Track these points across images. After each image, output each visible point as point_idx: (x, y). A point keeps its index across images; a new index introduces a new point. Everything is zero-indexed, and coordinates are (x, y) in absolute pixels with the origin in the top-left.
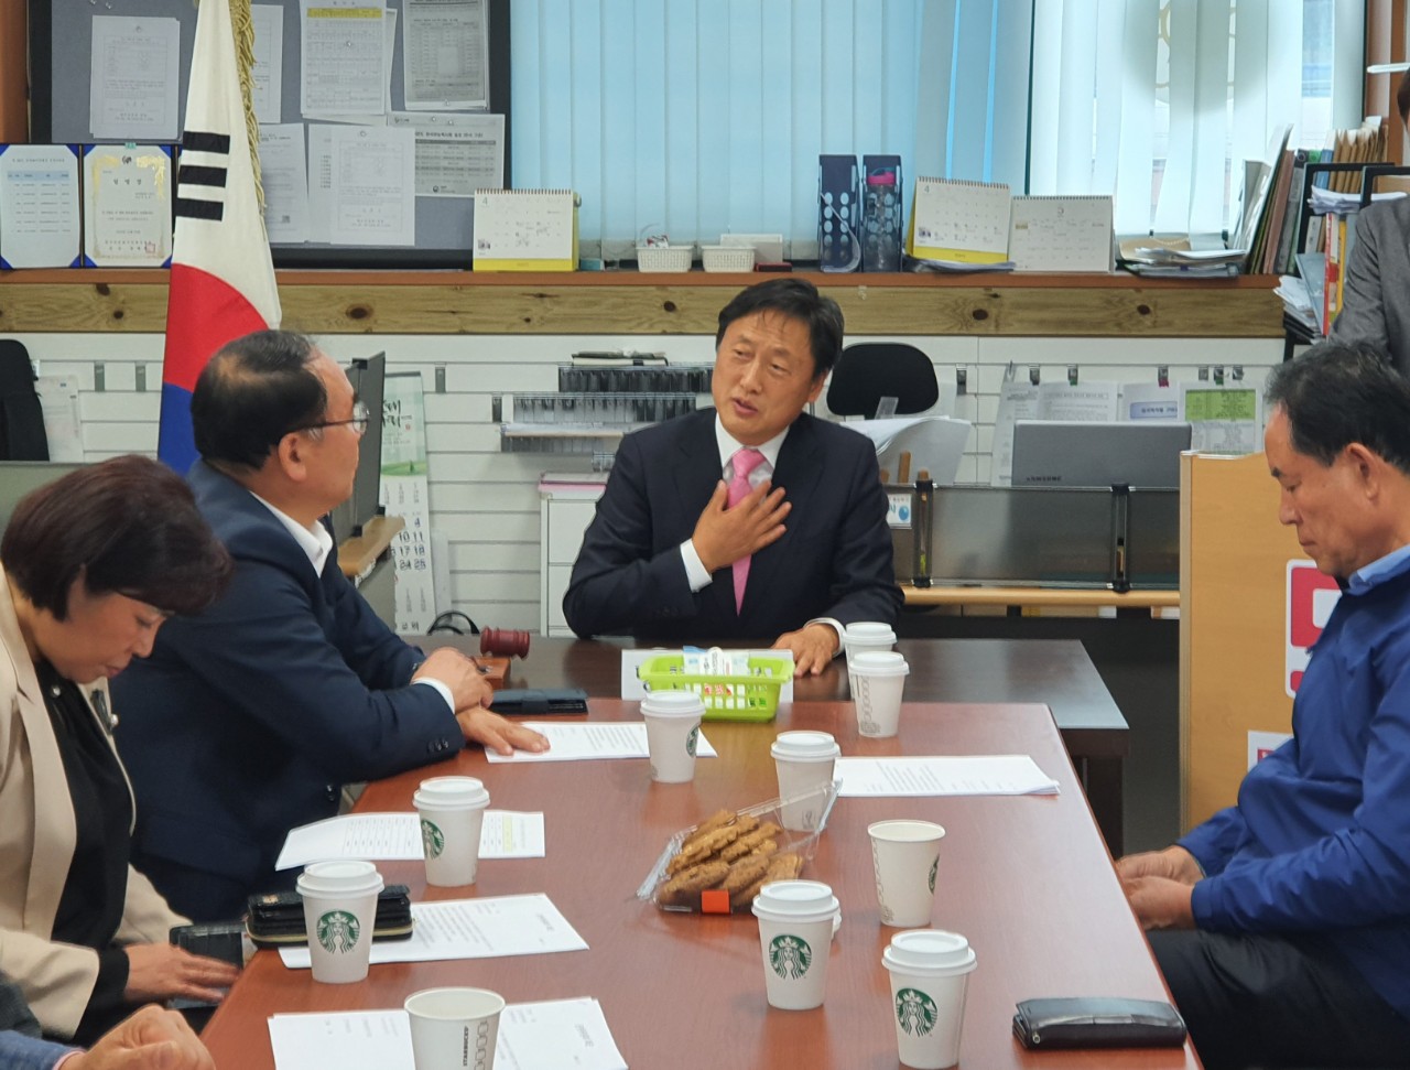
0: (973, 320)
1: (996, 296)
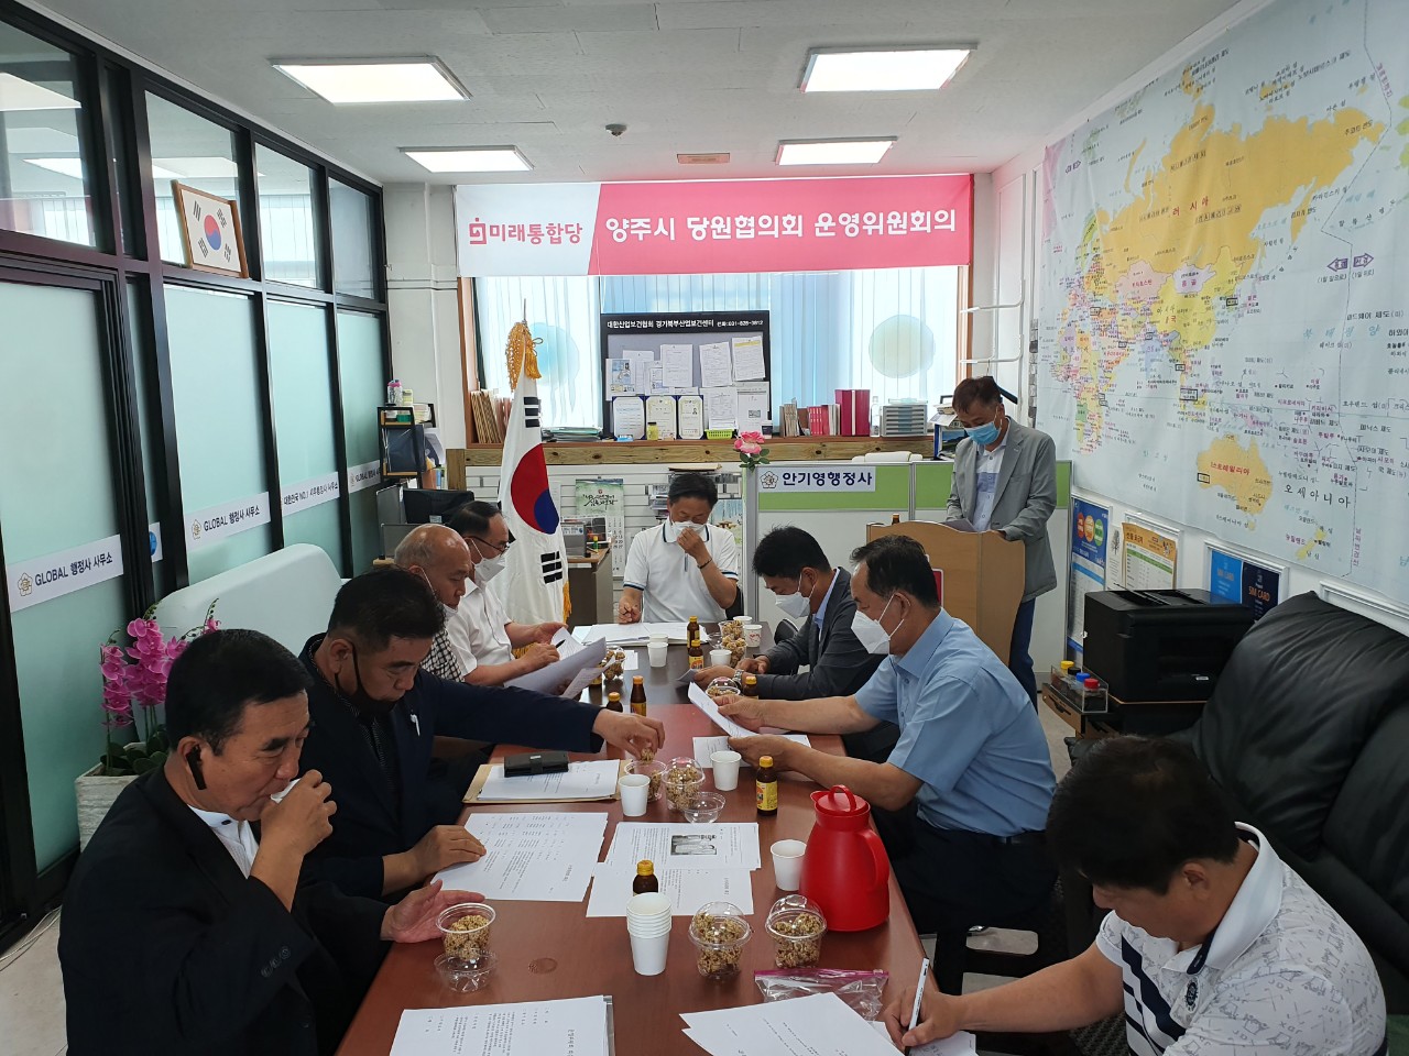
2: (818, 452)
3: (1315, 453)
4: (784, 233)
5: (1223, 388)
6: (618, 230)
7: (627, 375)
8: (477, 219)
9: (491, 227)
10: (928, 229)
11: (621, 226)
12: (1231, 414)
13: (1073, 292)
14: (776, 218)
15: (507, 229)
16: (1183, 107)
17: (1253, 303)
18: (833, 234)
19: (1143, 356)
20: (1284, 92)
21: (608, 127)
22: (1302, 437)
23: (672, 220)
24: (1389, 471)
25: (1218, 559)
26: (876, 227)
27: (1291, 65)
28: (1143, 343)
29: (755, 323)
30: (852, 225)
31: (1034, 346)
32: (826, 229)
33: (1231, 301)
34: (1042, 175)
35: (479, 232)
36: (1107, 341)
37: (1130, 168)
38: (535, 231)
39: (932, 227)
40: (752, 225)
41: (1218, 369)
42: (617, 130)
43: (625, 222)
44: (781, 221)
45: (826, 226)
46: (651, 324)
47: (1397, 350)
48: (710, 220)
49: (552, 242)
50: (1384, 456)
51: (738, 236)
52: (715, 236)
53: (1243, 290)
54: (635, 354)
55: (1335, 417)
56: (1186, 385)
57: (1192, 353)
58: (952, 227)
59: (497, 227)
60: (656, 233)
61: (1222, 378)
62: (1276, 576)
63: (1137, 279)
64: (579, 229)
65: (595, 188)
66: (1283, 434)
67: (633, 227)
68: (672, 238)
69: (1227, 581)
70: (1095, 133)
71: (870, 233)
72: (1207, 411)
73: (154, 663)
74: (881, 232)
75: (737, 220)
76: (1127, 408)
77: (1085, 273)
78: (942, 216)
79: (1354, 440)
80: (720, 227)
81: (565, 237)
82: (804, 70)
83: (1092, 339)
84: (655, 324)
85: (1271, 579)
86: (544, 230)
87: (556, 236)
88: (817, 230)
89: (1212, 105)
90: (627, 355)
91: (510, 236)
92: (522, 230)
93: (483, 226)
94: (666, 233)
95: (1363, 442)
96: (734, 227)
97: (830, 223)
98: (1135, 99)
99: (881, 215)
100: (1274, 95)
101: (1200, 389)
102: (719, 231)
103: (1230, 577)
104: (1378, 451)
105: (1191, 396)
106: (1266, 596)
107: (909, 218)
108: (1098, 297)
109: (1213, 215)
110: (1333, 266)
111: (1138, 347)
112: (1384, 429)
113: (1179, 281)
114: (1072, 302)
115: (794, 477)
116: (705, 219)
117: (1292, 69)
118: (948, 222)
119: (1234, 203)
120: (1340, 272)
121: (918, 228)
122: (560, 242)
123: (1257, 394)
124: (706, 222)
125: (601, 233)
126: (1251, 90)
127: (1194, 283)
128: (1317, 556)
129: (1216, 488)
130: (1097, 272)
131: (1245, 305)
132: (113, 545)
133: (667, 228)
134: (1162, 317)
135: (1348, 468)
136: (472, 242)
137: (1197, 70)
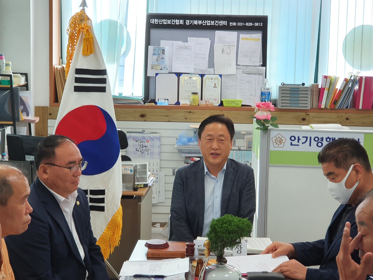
0: (302, 121)
1: (308, 114)
2: (304, 119)
29: (257, 24)
46: (182, 22)
54: (169, 43)
84: (185, 22)
90: (164, 44)
115: (299, 139)
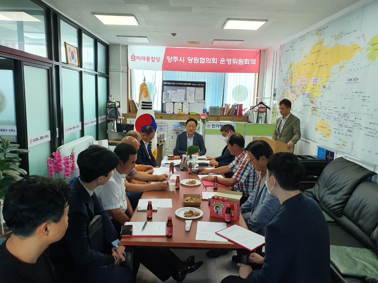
1: (219, 117)
2: (218, 119)
3: (343, 124)
4: (212, 62)
5: (322, 107)
6: (170, 59)
7: (168, 97)
8: (133, 55)
9: (137, 57)
10: (249, 63)
11: (170, 58)
12: (323, 114)
13: (285, 82)
14: (210, 59)
15: (141, 57)
16: (315, 39)
17: (329, 88)
18: (225, 63)
19: (302, 99)
20: (340, 38)
21: (172, 34)
22: (340, 120)
23: (184, 58)
24: (361, 129)
25: (320, 149)
26: (235, 62)
27: (343, 32)
28: (302, 96)
29: (202, 85)
30: (229, 62)
31: (275, 95)
32: (223, 62)
33: (324, 87)
34: (279, 52)
35: (134, 58)
36: (293, 95)
37: (301, 52)
38: (148, 59)
39: (250, 63)
40: (204, 60)
41: (321, 103)
42: (174, 35)
43: (172, 57)
44: (211, 59)
45: (223, 61)
46: (175, 84)
47: (364, 101)
48: (193, 58)
49: (152, 61)
50: (360, 125)
51: (200, 63)
52: (194, 62)
53: (327, 85)
54: (170, 91)
55: (348, 116)
56: (313, 106)
57: (315, 99)
58: (255, 63)
59: (138, 57)
60: (179, 61)
61: (322, 105)
62: (333, 153)
63: (301, 80)
64: (159, 58)
65: (164, 48)
66: (335, 119)
67: (173, 59)
68: (184, 62)
69: (322, 154)
70: (293, 43)
71: (234, 64)
72: (318, 113)
73: (60, 163)
74: (237, 64)
75: (200, 58)
76: (298, 112)
77: (289, 77)
78: (252, 60)
79: (353, 121)
80: (196, 60)
81: (155, 60)
82: (224, 24)
83: (290, 94)
84: (176, 84)
85: (332, 154)
86: (150, 58)
87: (154, 60)
88: (221, 62)
89: (323, 39)
90: (168, 91)
91: (142, 59)
92: (145, 58)
93: (135, 56)
94: (182, 61)
95: (355, 122)
96: (199, 60)
97: (224, 61)
98: (304, 36)
99: (237, 59)
100: (338, 38)
101: (317, 108)
102: (196, 61)
103: (322, 153)
104: (358, 124)
105: (314, 109)
106: (331, 158)
107: (244, 60)
108: (291, 84)
109: (322, 66)
110: (348, 80)
111: (301, 97)
112: (360, 119)
113: (312, 81)
114: (285, 84)
115: (215, 126)
116: (192, 58)
117: (343, 33)
118: (254, 62)
119: (327, 63)
120: (350, 82)
121: (246, 63)
122: (154, 61)
123: (329, 109)
124: (192, 59)
125: (165, 60)
126: (333, 37)
127: (316, 82)
128: (343, 148)
129: (319, 132)
130: (291, 77)
131: (327, 88)
132: (48, 133)
133: (182, 59)
134: (307, 90)
135: (351, 128)
136: (132, 60)
137: (320, 30)
